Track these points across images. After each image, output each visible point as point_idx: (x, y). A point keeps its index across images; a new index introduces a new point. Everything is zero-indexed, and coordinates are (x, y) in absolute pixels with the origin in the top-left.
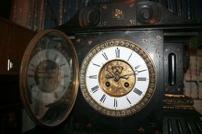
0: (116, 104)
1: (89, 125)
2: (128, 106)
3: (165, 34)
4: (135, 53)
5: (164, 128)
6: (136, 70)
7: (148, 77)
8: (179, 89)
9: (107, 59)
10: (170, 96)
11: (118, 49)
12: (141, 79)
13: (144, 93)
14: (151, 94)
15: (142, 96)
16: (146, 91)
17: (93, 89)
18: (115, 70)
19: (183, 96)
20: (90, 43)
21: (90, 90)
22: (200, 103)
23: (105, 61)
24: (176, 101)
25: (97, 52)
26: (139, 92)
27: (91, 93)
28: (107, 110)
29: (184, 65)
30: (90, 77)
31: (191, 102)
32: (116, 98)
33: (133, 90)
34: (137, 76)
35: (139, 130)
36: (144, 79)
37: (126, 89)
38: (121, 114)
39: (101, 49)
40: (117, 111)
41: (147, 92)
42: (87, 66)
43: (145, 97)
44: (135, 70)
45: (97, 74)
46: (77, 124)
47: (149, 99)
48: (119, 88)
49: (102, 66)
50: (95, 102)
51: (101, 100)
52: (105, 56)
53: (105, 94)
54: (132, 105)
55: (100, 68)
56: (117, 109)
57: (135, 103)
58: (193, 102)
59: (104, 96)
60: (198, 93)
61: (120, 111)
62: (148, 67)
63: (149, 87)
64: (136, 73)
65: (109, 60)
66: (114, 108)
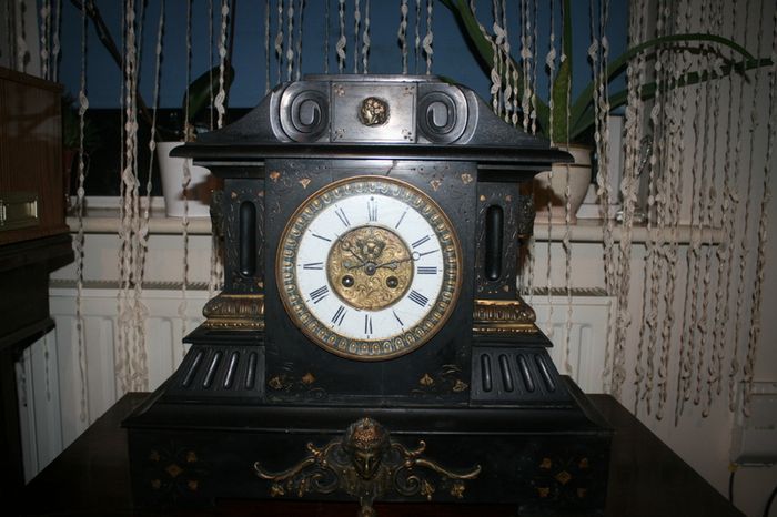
0: (368, 326)
1: (308, 378)
2: (396, 330)
3: (480, 167)
4: (414, 211)
5: (473, 373)
6: (415, 250)
7: (440, 266)
8: (507, 288)
9: (347, 223)
10: (488, 302)
11: (372, 199)
12: (425, 271)
13: (432, 302)
14: (448, 302)
15: (427, 309)
16: (436, 295)
17: (314, 295)
18: (366, 249)
19: (516, 303)
20: (305, 183)
21: (306, 296)
22: (570, 304)
23: (343, 230)
24: (500, 316)
25: (324, 206)
26: (421, 300)
27: (310, 304)
28: (350, 341)
29: (519, 233)
30: (307, 267)
31: (532, 316)
32: (370, 314)
33: (408, 294)
34: (417, 264)
35: (423, 381)
36: (432, 271)
37: (393, 291)
38: (382, 348)
39: (333, 200)
40: (372, 343)
41: (439, 299)
42: (298, 240)
43: (434, 309)
44: (412, 250)
45: (323, 258)
46: (277, 379)
47: (443, 313)
48: (374, 290)
49: (334, 239)
50: (321, 326)
51: (335, 320)
52: (341, 215)
53: (344, 305)
54: (406, 328)
55: (331, 244)
56: (372, 338)
57: (413, 324)
58: (535, 317)
59: (341, 309)
60: (567, 276)
61: (380, 343)
62: (441, 243)
63: (443, 288)
64: (415, 256)
65: (353, 226)
66: (364, 337)
